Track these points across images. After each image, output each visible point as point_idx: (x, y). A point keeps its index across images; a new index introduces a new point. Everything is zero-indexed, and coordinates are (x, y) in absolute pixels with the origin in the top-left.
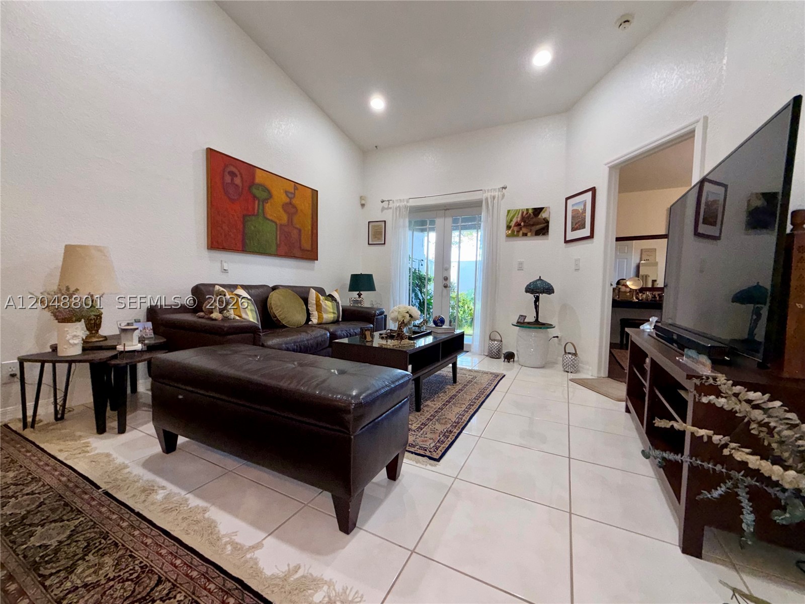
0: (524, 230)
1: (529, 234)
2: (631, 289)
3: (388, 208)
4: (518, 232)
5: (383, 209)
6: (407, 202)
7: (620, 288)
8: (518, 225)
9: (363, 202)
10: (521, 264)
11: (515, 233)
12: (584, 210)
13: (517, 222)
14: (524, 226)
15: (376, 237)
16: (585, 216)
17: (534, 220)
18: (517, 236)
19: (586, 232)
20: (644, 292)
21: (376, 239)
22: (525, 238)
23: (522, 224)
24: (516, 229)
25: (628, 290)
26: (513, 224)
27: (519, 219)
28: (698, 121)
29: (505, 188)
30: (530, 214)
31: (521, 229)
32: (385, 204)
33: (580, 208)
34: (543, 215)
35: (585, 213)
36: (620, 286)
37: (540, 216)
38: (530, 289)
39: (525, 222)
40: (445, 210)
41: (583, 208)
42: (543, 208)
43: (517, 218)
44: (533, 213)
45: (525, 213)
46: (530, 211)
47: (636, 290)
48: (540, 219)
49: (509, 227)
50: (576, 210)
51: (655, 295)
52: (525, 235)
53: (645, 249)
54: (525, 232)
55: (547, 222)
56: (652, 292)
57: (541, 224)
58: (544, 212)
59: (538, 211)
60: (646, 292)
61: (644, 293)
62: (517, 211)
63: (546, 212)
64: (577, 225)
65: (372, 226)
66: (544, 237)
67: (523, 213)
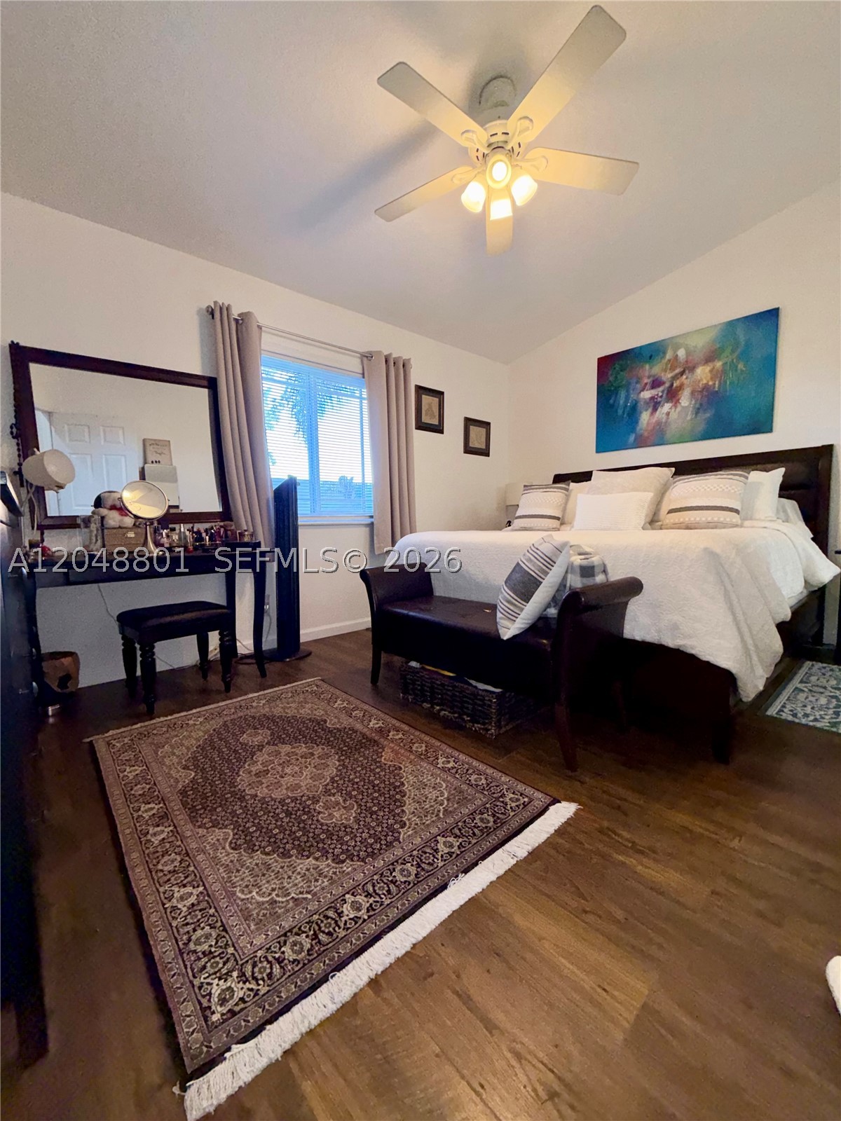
2: (136, 517)
7: (103, 518)
20: (170, 526)
25: (129, 521)
36: (104, 511)
47: (151, 520)
51: (199, 533)
53: (149, 439)
56: (190, 526)
60: (177, 526)
61: (173, 530)
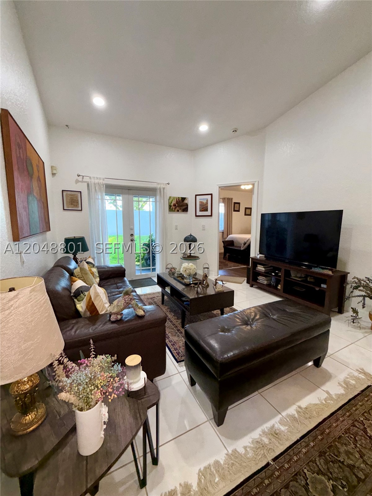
0: (178, 208)
1: (180, 211)
3: (82, 182)
4: (175, 209)
5: (77, 182)
6: (103, 180)
8: (174, 205)
9: (54, 172)
10: (176, 226)
11: (174, 210)
12: (207, 203)
13: (174, 204)
14: (178, 206)
15: (72, 204)
16: (208, 206)
17: (182, 203)
18: (174, 211)
19: (208, 213)
21: (73, 205)
22: (178, 212)
23: (177, 205)
24: (174, 207)
26: (172, 204)
27: (175, 202)
28: (256, 182)
29: (168, 184)
30: (180, 200)
31: (176, 208)
32: (80, 179)
33: (205, 201)
34: (186, 202)
35: (208, 204)
37: (184, 202)
38: (186, 240)
39: (178, 204)
40: (129, 190)
41: (206, 201)
42: (185, 198)
43: (174, 201)
44: (181, 200)
45: (178, 199)
46: (180, 199)
48: (184, 203)
49: (170, 206)
50: (202, 202)
52: (178, 211)
54: (178, 209)
55: (187, 205)
57: (184, 206)
58: (186, 200)
59: (183, 199)
62: (174, 198)
63: (187, 200)
64: (203, 209)
65: (66, 194)
66: (186, 213)
67: (177, 199)
